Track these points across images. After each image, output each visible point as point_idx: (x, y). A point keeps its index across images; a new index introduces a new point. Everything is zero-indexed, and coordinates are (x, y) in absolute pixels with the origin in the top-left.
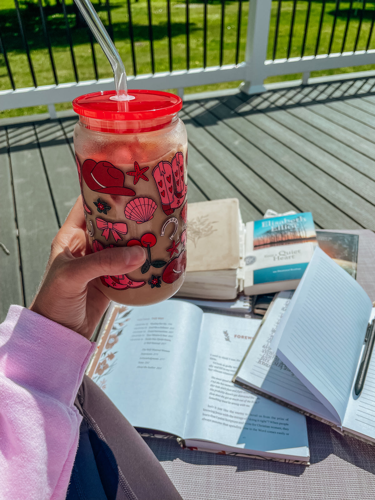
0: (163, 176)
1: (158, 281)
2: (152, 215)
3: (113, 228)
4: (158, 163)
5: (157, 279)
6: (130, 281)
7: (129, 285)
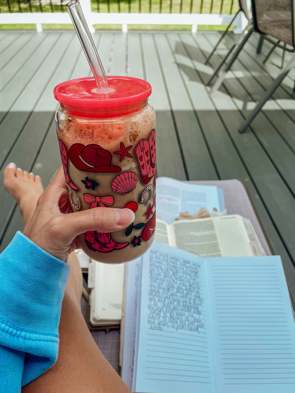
0: (143, 151)
1: (139, 241)
2: (135, 186)
3: (101, 201)
4: (139, 141)
5: (138, 239)
6: (116, 244)
7: (114, 247)
